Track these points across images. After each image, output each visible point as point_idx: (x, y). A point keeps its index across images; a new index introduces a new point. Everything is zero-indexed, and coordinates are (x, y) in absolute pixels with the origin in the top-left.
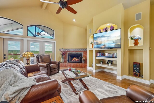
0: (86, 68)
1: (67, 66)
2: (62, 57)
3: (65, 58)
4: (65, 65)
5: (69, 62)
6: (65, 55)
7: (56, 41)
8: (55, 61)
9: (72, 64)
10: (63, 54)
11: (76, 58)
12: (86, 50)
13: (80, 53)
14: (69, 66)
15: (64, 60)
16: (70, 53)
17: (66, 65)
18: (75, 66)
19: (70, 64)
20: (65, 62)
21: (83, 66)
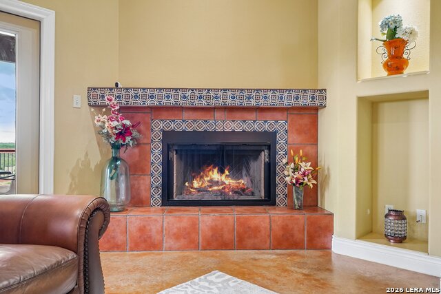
0: (326, 248)
1: (156, 237)
2: (115, 159)
3: (135, 170)
4: (142, 230)
5: (167, 198)
6: (138, 144)
7: (52, 14)
8: (46, 193)
9: (206, 219)
10: (124, 133)
11: (221, 171)
12: (317, 102)
13: (266, 127)
14: (177, 237)
15: (131, 189)
16: (184, 127)
17: (154, 229)
18: (227, 236)
19: (185, 223)
20: (137, 201)
21: (298, 236)
